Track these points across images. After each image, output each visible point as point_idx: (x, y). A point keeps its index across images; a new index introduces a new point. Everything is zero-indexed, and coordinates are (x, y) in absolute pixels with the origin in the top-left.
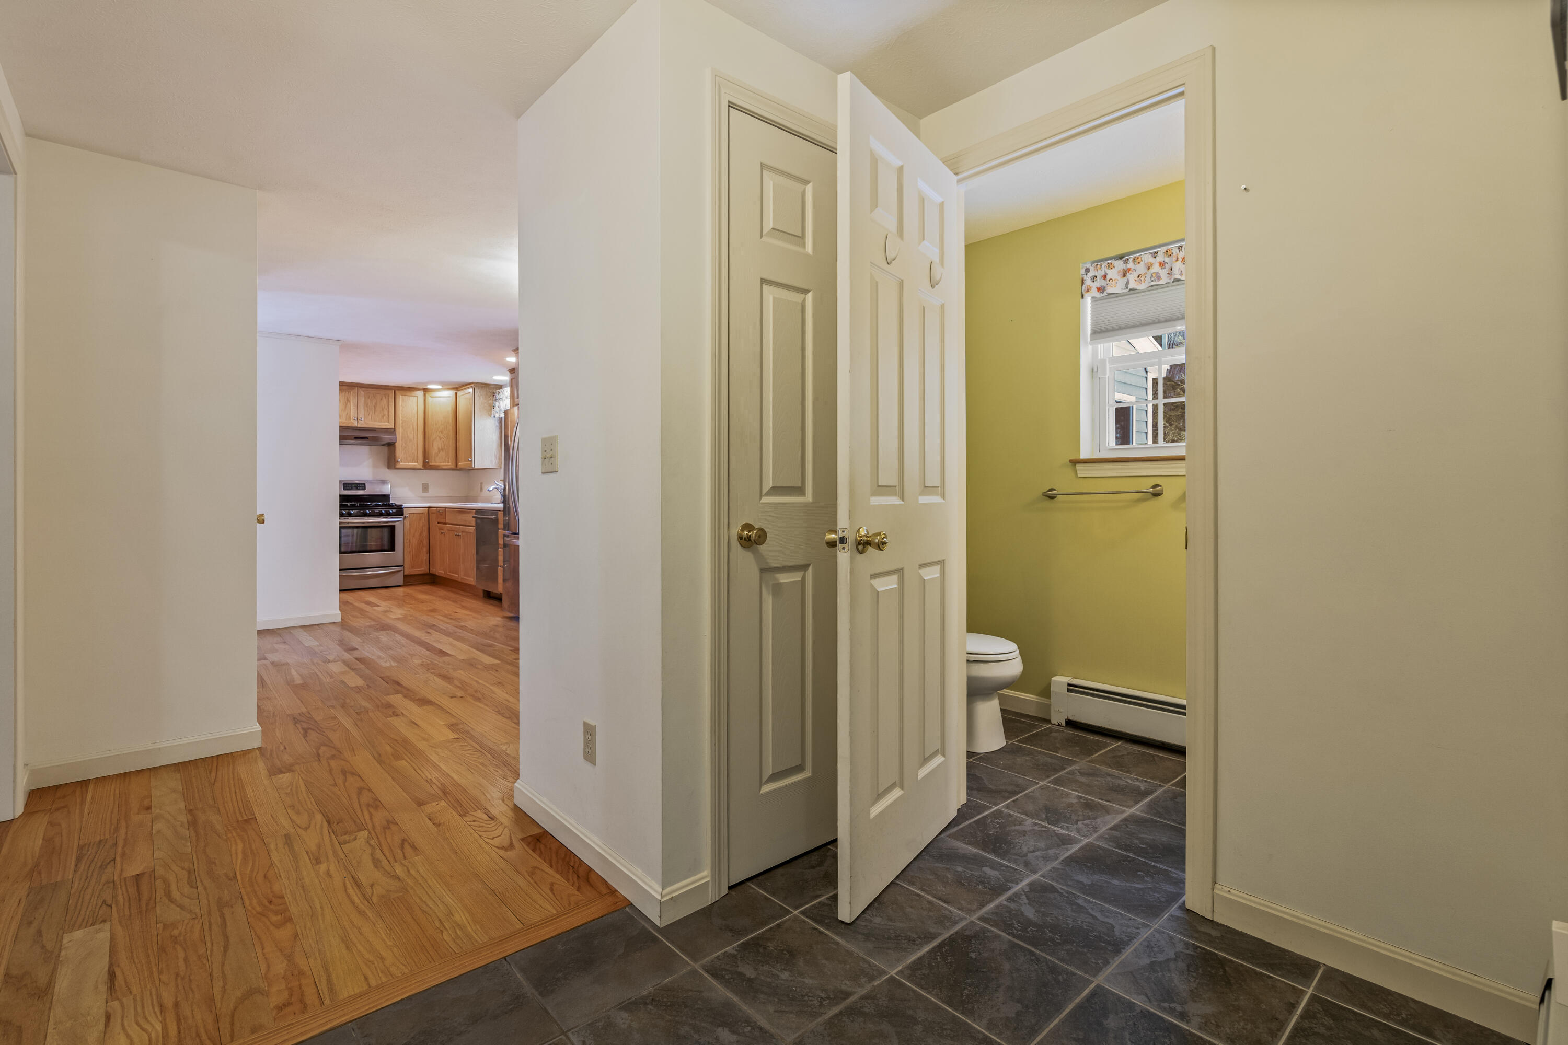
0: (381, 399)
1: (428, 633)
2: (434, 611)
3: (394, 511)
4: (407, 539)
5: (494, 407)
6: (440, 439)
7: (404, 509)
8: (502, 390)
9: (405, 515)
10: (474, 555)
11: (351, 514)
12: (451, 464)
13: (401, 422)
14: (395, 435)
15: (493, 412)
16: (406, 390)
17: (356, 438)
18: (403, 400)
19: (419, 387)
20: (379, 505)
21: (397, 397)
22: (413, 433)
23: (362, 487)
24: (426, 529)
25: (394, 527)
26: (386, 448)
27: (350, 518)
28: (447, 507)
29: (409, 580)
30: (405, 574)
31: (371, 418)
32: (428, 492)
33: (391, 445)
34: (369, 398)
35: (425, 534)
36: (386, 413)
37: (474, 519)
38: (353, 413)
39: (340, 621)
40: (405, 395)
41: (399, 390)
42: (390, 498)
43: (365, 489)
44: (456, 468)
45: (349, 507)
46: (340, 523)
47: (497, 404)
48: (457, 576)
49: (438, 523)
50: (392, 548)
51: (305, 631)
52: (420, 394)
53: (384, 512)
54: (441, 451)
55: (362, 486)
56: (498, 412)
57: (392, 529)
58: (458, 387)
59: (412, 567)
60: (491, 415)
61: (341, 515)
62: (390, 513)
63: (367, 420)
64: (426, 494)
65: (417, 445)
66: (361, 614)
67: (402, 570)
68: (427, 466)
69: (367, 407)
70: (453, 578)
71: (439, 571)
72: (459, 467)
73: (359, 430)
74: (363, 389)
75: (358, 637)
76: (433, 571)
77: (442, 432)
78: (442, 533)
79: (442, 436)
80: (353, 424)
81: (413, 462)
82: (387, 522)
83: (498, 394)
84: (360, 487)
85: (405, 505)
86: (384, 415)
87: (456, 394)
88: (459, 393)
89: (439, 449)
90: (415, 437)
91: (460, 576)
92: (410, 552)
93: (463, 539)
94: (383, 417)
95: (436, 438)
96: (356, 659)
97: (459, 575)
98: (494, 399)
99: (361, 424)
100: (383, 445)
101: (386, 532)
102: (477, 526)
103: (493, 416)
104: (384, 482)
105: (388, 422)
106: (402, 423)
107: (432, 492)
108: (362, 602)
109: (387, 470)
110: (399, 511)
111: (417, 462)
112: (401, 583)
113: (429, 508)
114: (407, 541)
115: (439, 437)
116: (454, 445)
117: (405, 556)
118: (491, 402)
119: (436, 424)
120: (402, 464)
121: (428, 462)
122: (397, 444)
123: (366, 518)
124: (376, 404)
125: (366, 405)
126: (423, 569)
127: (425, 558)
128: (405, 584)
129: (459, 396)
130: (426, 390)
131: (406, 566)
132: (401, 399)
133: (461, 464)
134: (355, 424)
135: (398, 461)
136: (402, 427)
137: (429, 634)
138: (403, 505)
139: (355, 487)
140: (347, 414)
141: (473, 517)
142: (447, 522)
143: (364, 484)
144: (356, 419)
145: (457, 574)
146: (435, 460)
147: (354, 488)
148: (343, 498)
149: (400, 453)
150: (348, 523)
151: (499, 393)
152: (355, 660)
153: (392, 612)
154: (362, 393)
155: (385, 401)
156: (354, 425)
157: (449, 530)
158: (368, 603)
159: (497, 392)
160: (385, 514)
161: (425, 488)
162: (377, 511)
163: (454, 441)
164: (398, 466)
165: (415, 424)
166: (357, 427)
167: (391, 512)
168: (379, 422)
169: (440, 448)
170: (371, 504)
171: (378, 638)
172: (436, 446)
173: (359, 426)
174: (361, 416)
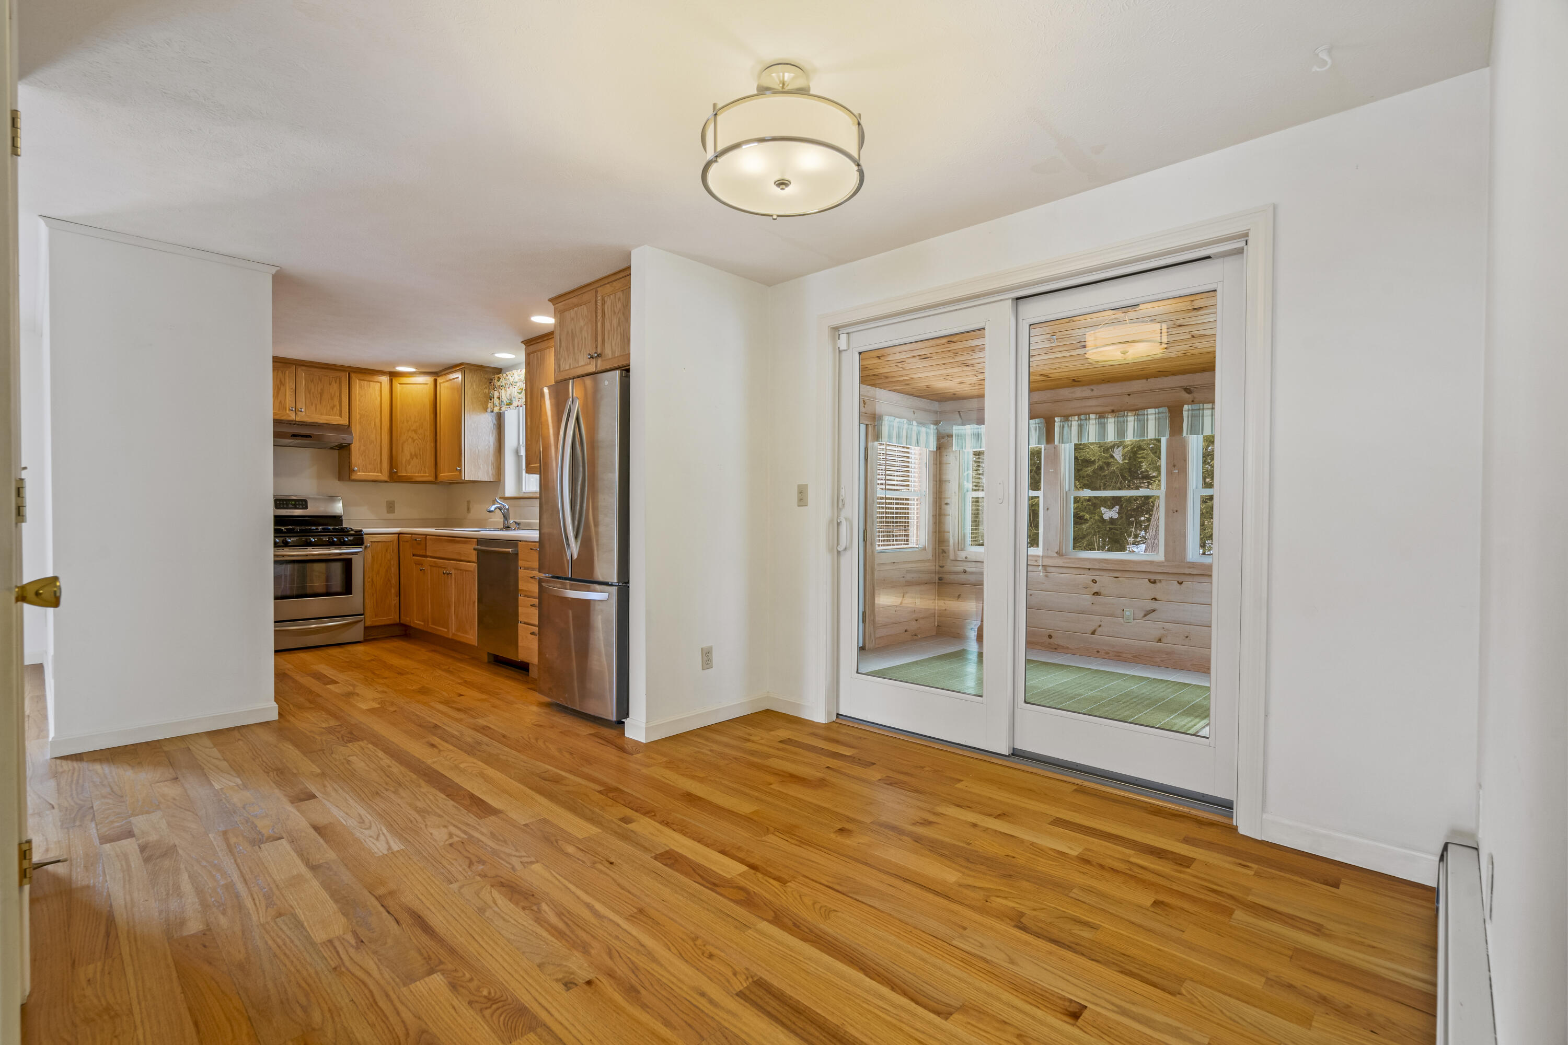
0: (330, 384)
1: (433, 746)
2: (424, 691)
3: (351, 538)
4: (369, 578)
5: (492, 398)
6: (414, 441)
7: (365, 536)
8: (504, 375)
9: (365, 544)
10: (474, 602)
11: (288, 542)
12: (428, 475)
13: (358, 418)
14: (351, 433)
15: (490, 405)
16: (365, 373)
17: (294, 436)
18: (361, 387)
19: (382, 369)
20: (329, 531)
21: (353, 383)
22: (374, 431)
23: (302, 505)
24: (394, 563)
25: (350, 560)
26: (336, 452)
27: (286, 549)
28: (427, 533)
29: (373, 634)
30: (366, 625)
31: (316, 409)
32: (394, 513)
33: (344, 449)
34: (312, 381)
35: (394, 570)
36: (337, 404)
37: (475, 552)
38: (289, 401)
39: (277, 719)
40: (363, 380)
41: (355, 372)
42: (342, 521)
43: (306, 508)
44: (436, 481)
45: (285, 533)
46: (275, 556)
47: (496, 394)
48: (446, 630)
49: (414, 555)
50: (347, 589)
51: (215, 745)
52: (385, 380)
53: (336, 540)
54: (415, 458)
55: (302, 503)
56: (497, 405)
57: (347, 564)
58: (438, 372)
59: (376, 616)
60: (487, 408)
61: (276, 545)
62: (344, 541)
63: (308, 414)
64: (391, 516)
65: (381, 446)
66: (310, 702)
67: (362, 621)
68: (395, 477)
69: (310, 393)
70: (439, 633)
71: (416, 621)
72: (440, 479)
73: (299, 425)
74: (304, 368)
75: (313, 762)
76: (406, 620)
77: (415, 431)
78: (421, 570)
79: (416, 437)
80: (290, 416)
81: (374, 472)
82: (340, 554)
83: (498, 381)
84: (299, 505)
85: (365, 530)
86: (334, 406)
87: (435, 381)
88: (440, 380)
89: (411, 455)
90: (378, 437)
91: (451, 631)
92: (373, 595)
93: (455, 579)
94: (332, 408)
95: (407, 440)
96: (316, 828)
97: (448, 628)
98: (492, 387)
99: (302, 417)
100: (332, 448)
101: (337, 568)
102: (479, 562)
103: (489, 410)
104: (332, 498)
105: (340, 415)
106: (360, 418)
107: (401, 512)
108: (309, 675)
109: (338, 481)
110: (358, 539)
111: (381, 473)
112: (361, 639)
113: (399, 534)
114: (369, 580)
115: (412, 438)
116: (433, 450)
117: (367, 601)
118: (486, 391)
119: (407, 421)
120: (360, 475)
121: (396, 472)
122: (352, 446)
123: (310, 549)
124: (322, 390)
125: (308, 391)
126: (393, 618)
127: (394, 602)
128: (366, 641)
129: (440, 383)
130: (393, 375)
131: (368, 613)
132: (358, 385)
133: (444, 475)
134: (293, 417)
135: (354, 470)
136: (360, 423)
137: (436, 750)
138: (363, 530)
139: (292, 504)
140: (281, 402)
141: (475, 549)
142: (428, 554)
143: (305, 501)
144: (294, 409)
145: (446, 628)
146: (406, 470)
147: (290, 506)
148: (279, 520)
149: (356, 458)
150: (283, 556)
151: (499, 378)
152: (312, 831)
153: (358, 695)
154: (302, 374)
155: (335, 386)
156: (290, 419)
157: (431, 566)
158: (319, 676)
159: (496, 378)
160: (339, 543)
161: (391, 507)
162: (325, 538)
163: (433, 444)
164: (353, 477)
165: (378, 420)
166: (295, 421)
167: (346, 539)
168: (326, 415)
169: (413, 453)
170: (317, 529)
171: (348, 762)
172: (406, 451)
173: (298, 419)
174: (301, 405)
